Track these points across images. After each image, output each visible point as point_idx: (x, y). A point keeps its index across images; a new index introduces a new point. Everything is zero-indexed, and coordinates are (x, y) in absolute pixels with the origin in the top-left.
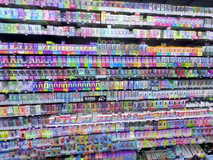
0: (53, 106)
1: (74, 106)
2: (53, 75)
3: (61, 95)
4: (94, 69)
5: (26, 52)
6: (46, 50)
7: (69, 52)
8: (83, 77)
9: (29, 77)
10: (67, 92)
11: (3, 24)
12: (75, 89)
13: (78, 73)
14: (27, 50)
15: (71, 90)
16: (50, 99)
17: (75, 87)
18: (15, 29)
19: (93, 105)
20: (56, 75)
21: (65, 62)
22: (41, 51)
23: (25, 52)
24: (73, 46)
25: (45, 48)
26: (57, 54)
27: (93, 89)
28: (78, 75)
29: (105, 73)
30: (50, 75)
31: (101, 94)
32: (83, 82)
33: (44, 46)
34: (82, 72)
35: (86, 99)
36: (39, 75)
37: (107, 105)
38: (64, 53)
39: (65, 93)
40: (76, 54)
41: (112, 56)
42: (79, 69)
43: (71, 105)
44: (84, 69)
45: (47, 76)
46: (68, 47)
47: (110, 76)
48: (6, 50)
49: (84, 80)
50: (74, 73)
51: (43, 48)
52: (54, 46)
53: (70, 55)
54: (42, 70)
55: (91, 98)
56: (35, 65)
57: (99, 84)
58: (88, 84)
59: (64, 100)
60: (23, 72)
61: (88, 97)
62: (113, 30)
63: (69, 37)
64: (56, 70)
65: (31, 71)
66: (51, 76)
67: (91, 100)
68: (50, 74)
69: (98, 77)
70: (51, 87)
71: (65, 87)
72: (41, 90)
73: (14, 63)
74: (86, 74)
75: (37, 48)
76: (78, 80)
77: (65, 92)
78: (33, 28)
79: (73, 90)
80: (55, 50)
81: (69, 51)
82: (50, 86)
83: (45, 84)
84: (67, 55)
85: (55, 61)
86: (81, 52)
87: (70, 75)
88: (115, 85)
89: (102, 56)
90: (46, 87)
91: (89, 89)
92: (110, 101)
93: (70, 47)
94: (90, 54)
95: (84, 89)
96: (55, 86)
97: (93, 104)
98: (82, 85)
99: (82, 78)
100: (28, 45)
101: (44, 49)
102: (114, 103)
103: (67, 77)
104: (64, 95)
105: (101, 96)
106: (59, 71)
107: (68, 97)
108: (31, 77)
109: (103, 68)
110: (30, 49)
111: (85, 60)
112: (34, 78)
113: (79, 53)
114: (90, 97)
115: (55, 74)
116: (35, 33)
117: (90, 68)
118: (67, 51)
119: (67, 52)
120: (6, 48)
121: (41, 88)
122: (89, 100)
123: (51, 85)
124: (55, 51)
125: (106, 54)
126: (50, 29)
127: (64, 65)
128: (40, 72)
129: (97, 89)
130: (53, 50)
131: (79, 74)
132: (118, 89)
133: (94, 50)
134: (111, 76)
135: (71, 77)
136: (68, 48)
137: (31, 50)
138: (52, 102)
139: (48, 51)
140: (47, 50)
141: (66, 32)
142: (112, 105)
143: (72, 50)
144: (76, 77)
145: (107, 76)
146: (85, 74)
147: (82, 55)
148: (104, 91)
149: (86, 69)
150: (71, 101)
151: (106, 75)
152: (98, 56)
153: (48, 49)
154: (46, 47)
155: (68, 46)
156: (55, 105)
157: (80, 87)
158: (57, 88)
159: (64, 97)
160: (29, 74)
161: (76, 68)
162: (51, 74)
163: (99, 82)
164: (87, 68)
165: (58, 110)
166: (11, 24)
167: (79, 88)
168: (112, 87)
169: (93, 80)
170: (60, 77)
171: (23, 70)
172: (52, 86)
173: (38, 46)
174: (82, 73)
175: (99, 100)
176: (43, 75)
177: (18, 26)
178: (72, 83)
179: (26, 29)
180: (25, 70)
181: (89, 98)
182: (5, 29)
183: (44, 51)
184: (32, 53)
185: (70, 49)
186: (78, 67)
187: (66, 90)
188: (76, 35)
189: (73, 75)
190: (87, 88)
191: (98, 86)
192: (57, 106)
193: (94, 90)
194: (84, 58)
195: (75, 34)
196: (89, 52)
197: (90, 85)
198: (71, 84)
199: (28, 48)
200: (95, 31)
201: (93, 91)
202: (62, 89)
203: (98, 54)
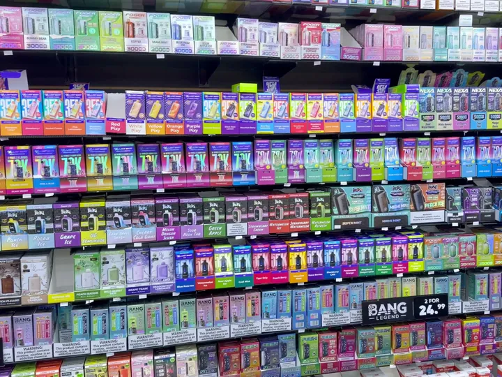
0: (246, 347)
1: (326, 344)
2: (252, 219)
3: (280, 302)
4: (405, 189)
5: (155, 126)
6: (233, 118)
7: (316, 122)
8: (366, 220)
9: (158, 232)
10: (301, 287)
11: (70, 12)
12: (333, 273)
13: (346, 205)
14: (157, 120)
15: (317, 279)
16: (236, 321)
17: (333, 263)
18: (117, 31)
19: (399, 336)
20: (264, 219)
21: (298, 166)
22: (213, 122)
23: (150, 126)
24: (332, 99)
25: (229, 110)
26: (272, 132)
27: (400, 267)
28: (347, 214)
29: (442, 204)
30: (243, 221)
31: (428, 287)
32: (362, 241)
33: (226, 104)
34: (362, 201)
35: (372, 309)
36: (199, 223)
37: (451, 332)
38: (298, 127)
39: (294, 291)
40: (343, 131)
41: (471, 133)
42: (349, 191)
43: (312, 341)
44: (368, 188)
45: (231, 221)
46: (312, 105)
47: (461, 214)
48: (76, 122)
49: (367, 233)
50: (331, 208)
51: (221, 108)
52: (264, 101)
53: (319, 137)
54: (210, 200)
55: (389, 306)
56: (185, 182)
57: (420, 246)
58: (382, 247)
59: (289, 320)
60: (136, 209)
61: (378, 303)
62: (479, 32)
63: (319, 63)
64: (265, 197)
65: (167, 204)
66: (244, 225)
67: (392, 313)
68: (240, 216)
69: (415, 218)
70: (243, 269)
71: (299, 266)
72: (205, 285)
73: (104, 173)
74: (376, 208)
75: (201, 109)
76: (345, 234)
77: (295, 286)
78: (187, 28)
79: (325, 278)
80: (268, 118)
81: (317, 118)
82: (238, 265)
83: (218, 258)
84: (306, 137)
85: (264, 160)
86: (360, 121)
87: (315, 216)
88: (479, 249)
89: (435, 134)
90: (224, 268)
91: (385, 270)
92: (462, 316)
93: (321, 102)
94: (393, 127)
95: (365, 271)
96: (257, 263)
97: (398, 329)
98: (358, 253)
99: (357, 226)
100: (164, 99)
101: (224, 114)
102: (478, 321)
103: (303, 225)
104: (289, 298)
105: (428, 297)
106: (277, 202)
107: (303, 309)
108: (167, 233)
109: (435, 181)
110: (171, 113)
111: (372, 156)
112: (178, 232)
113: (351, 128)
114: (385, 302)
115: (262, 215)
116: (195, 48)
117: (390, 183)
118: (309, 118)
119: (308, 124)
120: (74, 113)
121: (206, 272)
122: (383, 314)
123: (243, 261)
124: (267, 122)
125: (450, 128)
126: (249, 33)
127: (297, 176)
128: (202, 209)
129: (415, 267)
130: (259, 119)
131: (351, 209)
132: (491, 264)
133: (406, 113)
134: (466, 215)
135: (319, 225)
136: (314, 107)
137: (175, 120)
138: (244, 332)
139: (241, 120)
140: (237, 119)
141: (312, 46)
142: (470, 330)
143: (326, 114)
144: (337, 222)
145: (450, 215)
146: (372, 211)
147: (363, 135)
148: (438, 274)
149: (377, 190)
150: (313, 324)
151: (446, 208)
152: (421, 134)
153: (242, 115)
154: (236, 104)
155: (314, 102)
156: (256, 345)
157: (350, 261)
158: (267, 273)
159: (288, 310)
160: (161, 220)
161: (338, 184)
162: (245, 216)
163: (422, 240)
164: (379, 183)
165: (267, 364)
166: (102, 13)
167: (346, 267)
168: (468, 258)
169: (398, 232)
170: (279, 227)
171: (136, 203)
172: (248, 264)
173: (205, 102)
174: (360, 206)
175: (422, 313)
176: (214, 219)
177: (132, 20)
178: (324, 248)
179: (160, 34)
180: (142, 204)
181: (382, 307)
182: (78, 32)
183: (224, 123)
184: (177, 129)
185: (321, 111)
186: (345, 183)
187: (300, 278)
188: (345, 57)
189: (327, 215)
190: (376, 264)
191: (416, 257)
192: (261, 349)
193: (401, 275)
194: (368, 145)
195: (343, 52)
196: (390, 120)
197: (388, 255)
198: (319, 254)
199: (164, 110)
200: (415, 40)
201: (399, 275)
202: (286, 274)
203: (422, 126)
